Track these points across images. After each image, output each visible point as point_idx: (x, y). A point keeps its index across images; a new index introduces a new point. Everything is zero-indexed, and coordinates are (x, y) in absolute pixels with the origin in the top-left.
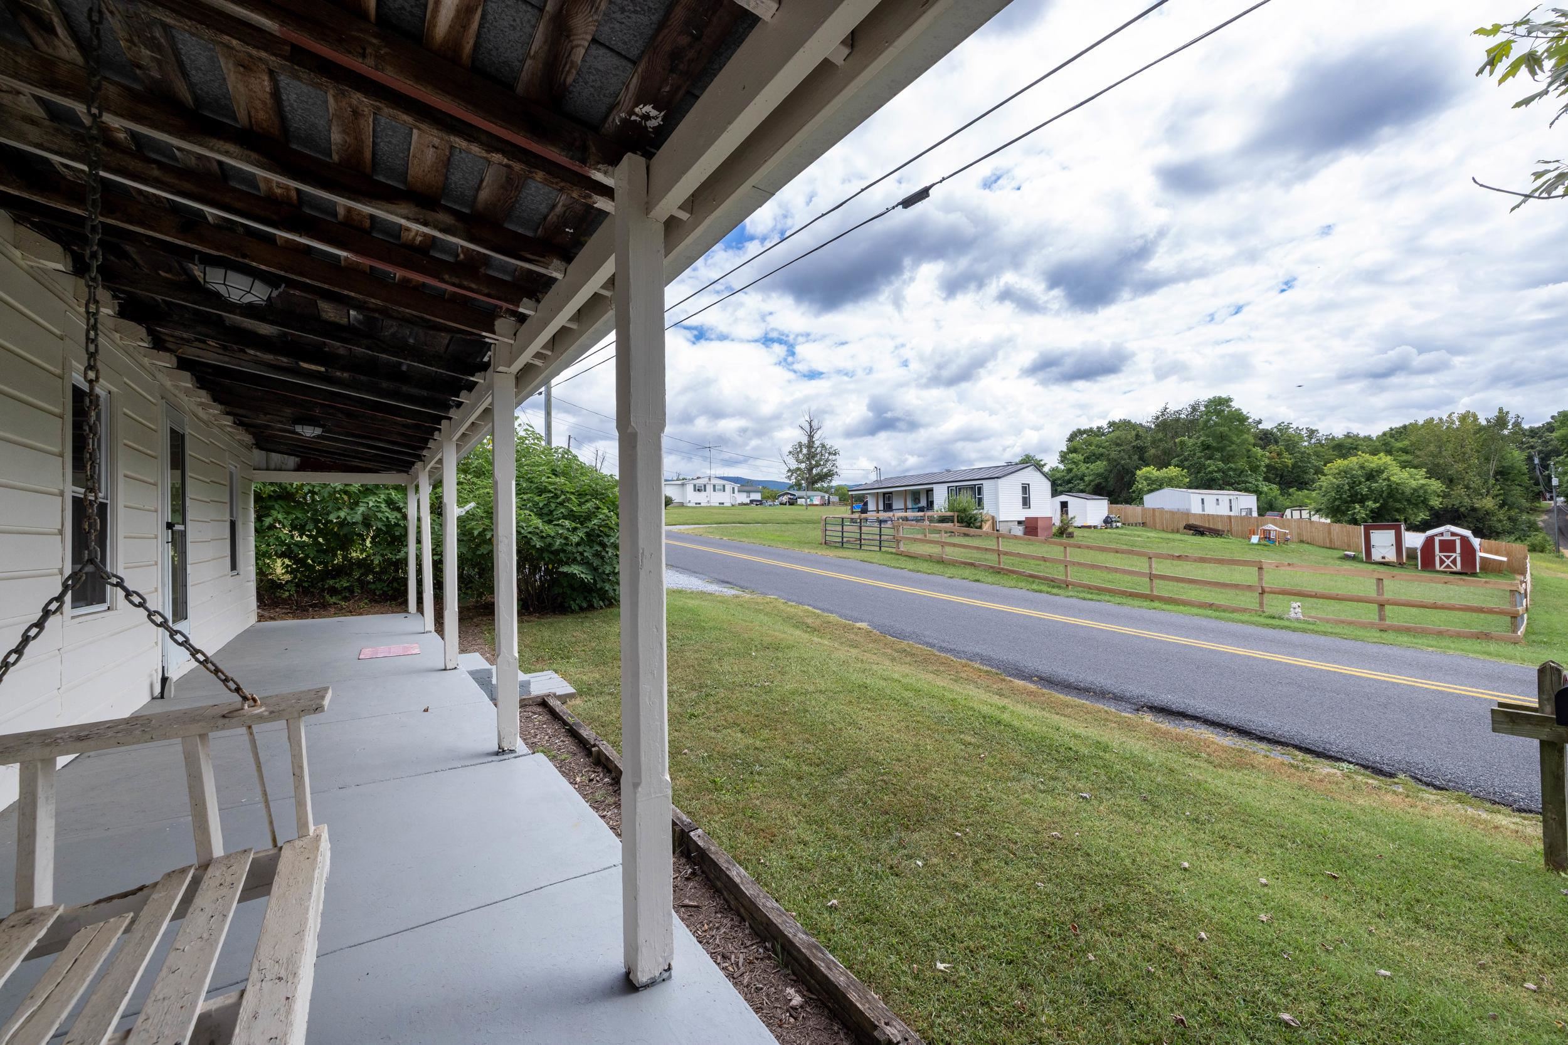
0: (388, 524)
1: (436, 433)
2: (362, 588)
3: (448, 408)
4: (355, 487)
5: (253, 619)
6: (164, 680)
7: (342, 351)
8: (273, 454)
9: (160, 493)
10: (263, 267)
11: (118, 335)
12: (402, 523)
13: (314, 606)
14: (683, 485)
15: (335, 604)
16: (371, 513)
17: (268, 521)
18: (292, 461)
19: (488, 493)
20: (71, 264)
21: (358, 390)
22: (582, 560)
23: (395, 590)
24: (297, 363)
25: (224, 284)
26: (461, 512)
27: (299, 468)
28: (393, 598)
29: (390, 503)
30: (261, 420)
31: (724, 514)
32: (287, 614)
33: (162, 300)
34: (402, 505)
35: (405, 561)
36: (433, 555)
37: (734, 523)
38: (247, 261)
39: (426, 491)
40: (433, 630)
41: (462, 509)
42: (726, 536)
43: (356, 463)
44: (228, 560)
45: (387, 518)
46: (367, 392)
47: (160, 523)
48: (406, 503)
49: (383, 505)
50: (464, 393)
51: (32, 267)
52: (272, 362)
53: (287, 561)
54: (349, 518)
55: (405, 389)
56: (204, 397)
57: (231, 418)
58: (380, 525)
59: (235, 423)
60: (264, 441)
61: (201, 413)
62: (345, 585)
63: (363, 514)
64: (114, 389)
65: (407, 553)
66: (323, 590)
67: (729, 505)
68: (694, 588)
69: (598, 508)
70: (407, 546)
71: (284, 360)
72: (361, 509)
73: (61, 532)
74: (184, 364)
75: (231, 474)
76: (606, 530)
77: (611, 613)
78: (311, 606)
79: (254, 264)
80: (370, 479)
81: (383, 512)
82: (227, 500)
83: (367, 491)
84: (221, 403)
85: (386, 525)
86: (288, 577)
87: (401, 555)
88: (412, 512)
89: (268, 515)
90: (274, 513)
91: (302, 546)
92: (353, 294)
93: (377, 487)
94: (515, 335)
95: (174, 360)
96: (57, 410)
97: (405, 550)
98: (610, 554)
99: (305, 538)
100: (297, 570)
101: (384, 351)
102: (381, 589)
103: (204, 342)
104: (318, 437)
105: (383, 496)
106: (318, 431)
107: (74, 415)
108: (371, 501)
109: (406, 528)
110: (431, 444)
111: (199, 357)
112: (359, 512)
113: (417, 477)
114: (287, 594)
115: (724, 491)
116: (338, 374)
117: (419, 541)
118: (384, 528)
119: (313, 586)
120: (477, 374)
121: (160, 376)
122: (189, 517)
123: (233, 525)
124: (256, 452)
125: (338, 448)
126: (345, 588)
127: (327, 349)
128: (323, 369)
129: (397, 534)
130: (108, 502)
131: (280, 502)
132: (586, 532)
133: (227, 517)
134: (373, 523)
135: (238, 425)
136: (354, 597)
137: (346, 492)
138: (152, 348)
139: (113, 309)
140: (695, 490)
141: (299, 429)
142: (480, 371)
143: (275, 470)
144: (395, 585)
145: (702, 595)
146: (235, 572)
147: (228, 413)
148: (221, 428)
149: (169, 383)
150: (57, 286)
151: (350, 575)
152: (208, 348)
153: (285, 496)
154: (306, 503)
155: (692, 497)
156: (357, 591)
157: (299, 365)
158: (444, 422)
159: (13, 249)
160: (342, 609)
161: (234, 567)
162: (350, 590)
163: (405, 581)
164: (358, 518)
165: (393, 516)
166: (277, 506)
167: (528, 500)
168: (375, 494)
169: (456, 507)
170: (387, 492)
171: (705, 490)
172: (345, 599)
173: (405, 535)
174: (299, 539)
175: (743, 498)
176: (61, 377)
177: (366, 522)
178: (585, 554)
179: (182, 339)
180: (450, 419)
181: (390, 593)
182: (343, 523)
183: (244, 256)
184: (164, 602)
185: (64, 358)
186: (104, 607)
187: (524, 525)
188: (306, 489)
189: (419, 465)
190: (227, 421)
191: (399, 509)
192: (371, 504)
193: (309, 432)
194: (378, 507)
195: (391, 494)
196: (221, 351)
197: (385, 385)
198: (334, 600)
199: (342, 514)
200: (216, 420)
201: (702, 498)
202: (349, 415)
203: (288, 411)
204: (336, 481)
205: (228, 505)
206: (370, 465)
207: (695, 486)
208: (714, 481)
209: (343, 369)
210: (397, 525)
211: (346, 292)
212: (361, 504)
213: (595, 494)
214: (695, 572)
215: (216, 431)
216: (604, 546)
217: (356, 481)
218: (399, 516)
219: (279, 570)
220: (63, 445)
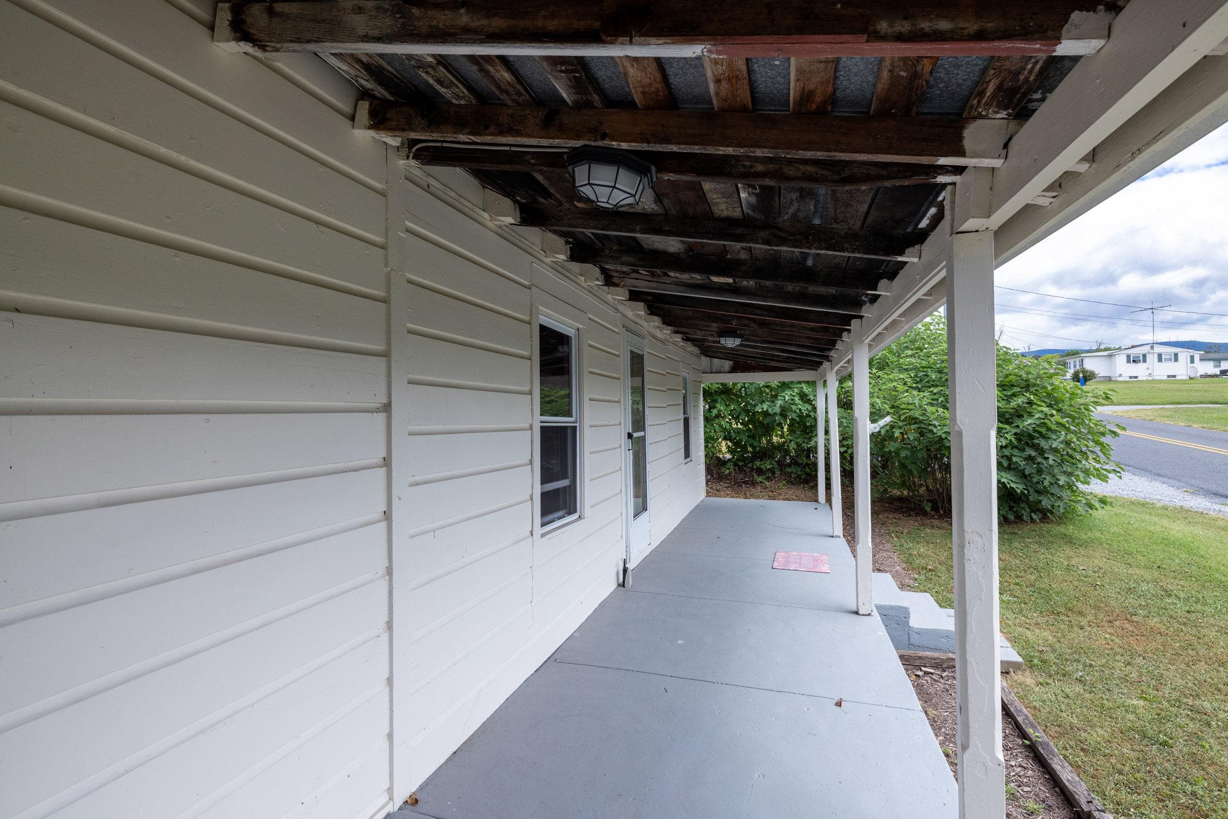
0: (800, 416)
1: (845, 334)
2: (781, 470)
3: (859, 304)
4: (774, 383)
5: (703, 495)
6: (625, 570)
7: (743, 256)
8: (715, 360)
9: (623, 410)
10: (624, 146)
11: (583, 278)
12: (812, 414)
13: (746, 483)
14: (1110, 356)
15: (761, 482)
16: (786, 405)
17: (715, 412)
18: (727, 364)
19: (895, 387)
20: (518, 215)
21: (765, 298)
22: (1010, 465)
23: (808, 474)
24: (709, 278)
25: (589, 184)
26: (875, 427)
27: (733, 370)
28: (806, 482)
29: (803, 397)
30: (699, 335)
31: (1178, 390)
32: (727, 487)
33: (592, 233)
34: (812, 398)
35: (814, 450)
36: (840, 447)
37: (1201, 403)
38: (606, 143)
39: (833, 386)
40: (841, 535)
41: (875, 425)
42: (1196, 422)
43: (774, 364)
44: (683, 451)
45: (800, 410)
46: (775, 298)
47: (623, 433)
48: (815, 396)
49: (796, 399)
50: (883, 283)
51: (500, 227)
52: (689, 281)
53: (730, 444)
54: (770, 410)
55: (812, 289)
56: (656, 321)
57: (680, 336)
58: (794, 416)
59: (683, 339)
60: (708, 351)
61: (658, 334)
62: (769, 467)
63: (781, 407)
64: (580, 326)
65: (816, 442)
66: (752, 470)
67: (1185, 378)
68: (1166, 501)
69: (1030, 403)
70: (816, 435)
71: (698, 277)
72: (779, 403)
73: (531, 462)
74: (635, 296)
75: (685, 379)
76: (1043, 430)
77: (1048, 532)
78: (744, 482)
79: (614, 144)
80: (786, 377)
81: (796, 405)
82: (681, 402)
83: (784, 386)
84: (668, 324)
85: (799, 416)
86: (728, 456)
87: (812, 443)
88: (820, 404)
89: (715, 407)
90: (718, 405)
91: (738, 431)
92: (730, 151)
93: (792, 382)
94: (1006, 146)
95: (627, 293)
96: (526, 353)
97: (815, 439)
98: (1051, 462)
99: (740, 426)
100: (735, 451)
101: (783, 242)
102: (796, 473)
103: (637, 272)
104: (738, 346)
105: (796, 390)
106: (738, 341)
107: (541, 355)
108: (787, 395)
109: (815, 419)
110: (839, 345)
111: (635, 287)
112: (778, 405)
113: (825, 376)
114: (728, 471)
115: (1176, 360)
116: (745, 283)
117: (827, 432)
118: (797, 419)
119: (745, 465)
120: (907, 251)
121: (621, 308)
122: (648, 422)
123: (686, 421)
124: (703, 358)
125: (758, 353)
126: (769, 469)
127: (729, 256)
128: (731, 280)
129: (808, 424)
130: (577, 425)
131: (722, 396)
132: (1015, 434)
133: (682, 416)
134: (788, 414)
135: (685, 340)
136: (775, 477)
137: (768, 387)
138: (605, 285)
139: (566, 254)
140: (1128, 361)
141: (723, 341)
142: (913, 245)
143: (716, 373)
144: (807, 470)
145: (1184, 514)
146: (688, 460)
147: (676, 332)
148: (675, 343)
149: (631, 313)
150: (525, 241)
151: (772, 457)
152: (641, 277)
153: (726, 391)
154: (741, 396)
155: (1122, 369)
156: (778, 473)
157: (710, 279)
158: (854, 322)
159: (481, 213)
160: (766, 488)
161: (687, 454)
162: (772, 471)
163: (815, 465)
164: (777, 410)
165: (805, 408)
166: (719, 400)
167: (939, 393)
168: (790, 388)
169: (868, 422)
170: (800, 386)
171: (1145, 361)
172: (768, 479)
173: (814, 426)
174: (735, 426)
175: (1209, 368)
176: (529, 323)
177: (783, 413)
178: (1014, 459)
179: (624, 273)
180: (861, 317)
181: (803, 476)
182: (766, 414)
183: (604, 137)
184: (627, 501)
185: (531, 305)
186: (575, 516)
187: (937, 424)
188: (739, 386)
189: (826, 364)
190: (678, 338)
191: (809, 402)
192: (787, 398)
193: (731, 343)
194: (792, 400)
195: (803, 388)
196: (650, 278)
197: (790, 287)
198: (760, 479)
199: (765, 407)
200: (671, 338)
201: (1141, 371)
202: (762, 324)
203: (714, 326)
204: (759, 379)
205: (682, 406)
206: (785, 365)
207: (1128, 357)
208: (1158, 349)
209: (747, 276)
210: (808, 416)
211: (722, 151)
212: (779, 398)
213: (1027, 386)
214: (1159, 475)
215: (671, 347)
216: (1041, 451)
217: (774, 379)
218: (810, 408)
219: (724, 449)
220: (532, 383)
